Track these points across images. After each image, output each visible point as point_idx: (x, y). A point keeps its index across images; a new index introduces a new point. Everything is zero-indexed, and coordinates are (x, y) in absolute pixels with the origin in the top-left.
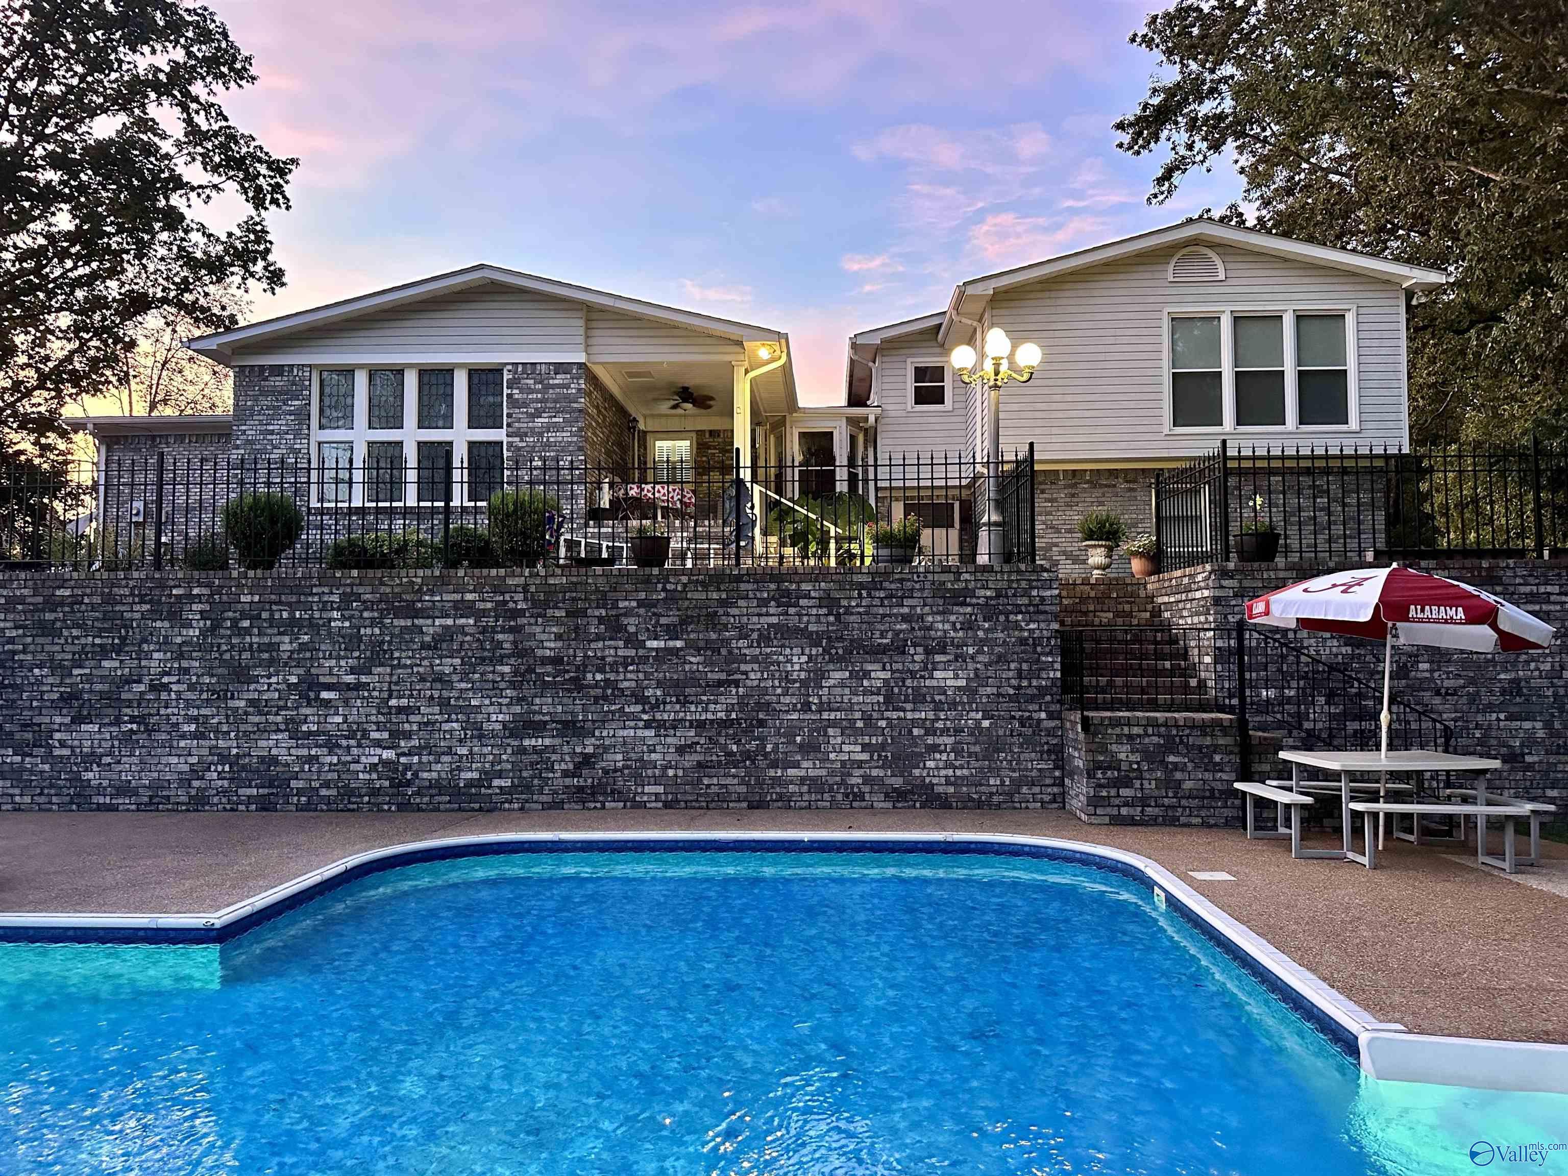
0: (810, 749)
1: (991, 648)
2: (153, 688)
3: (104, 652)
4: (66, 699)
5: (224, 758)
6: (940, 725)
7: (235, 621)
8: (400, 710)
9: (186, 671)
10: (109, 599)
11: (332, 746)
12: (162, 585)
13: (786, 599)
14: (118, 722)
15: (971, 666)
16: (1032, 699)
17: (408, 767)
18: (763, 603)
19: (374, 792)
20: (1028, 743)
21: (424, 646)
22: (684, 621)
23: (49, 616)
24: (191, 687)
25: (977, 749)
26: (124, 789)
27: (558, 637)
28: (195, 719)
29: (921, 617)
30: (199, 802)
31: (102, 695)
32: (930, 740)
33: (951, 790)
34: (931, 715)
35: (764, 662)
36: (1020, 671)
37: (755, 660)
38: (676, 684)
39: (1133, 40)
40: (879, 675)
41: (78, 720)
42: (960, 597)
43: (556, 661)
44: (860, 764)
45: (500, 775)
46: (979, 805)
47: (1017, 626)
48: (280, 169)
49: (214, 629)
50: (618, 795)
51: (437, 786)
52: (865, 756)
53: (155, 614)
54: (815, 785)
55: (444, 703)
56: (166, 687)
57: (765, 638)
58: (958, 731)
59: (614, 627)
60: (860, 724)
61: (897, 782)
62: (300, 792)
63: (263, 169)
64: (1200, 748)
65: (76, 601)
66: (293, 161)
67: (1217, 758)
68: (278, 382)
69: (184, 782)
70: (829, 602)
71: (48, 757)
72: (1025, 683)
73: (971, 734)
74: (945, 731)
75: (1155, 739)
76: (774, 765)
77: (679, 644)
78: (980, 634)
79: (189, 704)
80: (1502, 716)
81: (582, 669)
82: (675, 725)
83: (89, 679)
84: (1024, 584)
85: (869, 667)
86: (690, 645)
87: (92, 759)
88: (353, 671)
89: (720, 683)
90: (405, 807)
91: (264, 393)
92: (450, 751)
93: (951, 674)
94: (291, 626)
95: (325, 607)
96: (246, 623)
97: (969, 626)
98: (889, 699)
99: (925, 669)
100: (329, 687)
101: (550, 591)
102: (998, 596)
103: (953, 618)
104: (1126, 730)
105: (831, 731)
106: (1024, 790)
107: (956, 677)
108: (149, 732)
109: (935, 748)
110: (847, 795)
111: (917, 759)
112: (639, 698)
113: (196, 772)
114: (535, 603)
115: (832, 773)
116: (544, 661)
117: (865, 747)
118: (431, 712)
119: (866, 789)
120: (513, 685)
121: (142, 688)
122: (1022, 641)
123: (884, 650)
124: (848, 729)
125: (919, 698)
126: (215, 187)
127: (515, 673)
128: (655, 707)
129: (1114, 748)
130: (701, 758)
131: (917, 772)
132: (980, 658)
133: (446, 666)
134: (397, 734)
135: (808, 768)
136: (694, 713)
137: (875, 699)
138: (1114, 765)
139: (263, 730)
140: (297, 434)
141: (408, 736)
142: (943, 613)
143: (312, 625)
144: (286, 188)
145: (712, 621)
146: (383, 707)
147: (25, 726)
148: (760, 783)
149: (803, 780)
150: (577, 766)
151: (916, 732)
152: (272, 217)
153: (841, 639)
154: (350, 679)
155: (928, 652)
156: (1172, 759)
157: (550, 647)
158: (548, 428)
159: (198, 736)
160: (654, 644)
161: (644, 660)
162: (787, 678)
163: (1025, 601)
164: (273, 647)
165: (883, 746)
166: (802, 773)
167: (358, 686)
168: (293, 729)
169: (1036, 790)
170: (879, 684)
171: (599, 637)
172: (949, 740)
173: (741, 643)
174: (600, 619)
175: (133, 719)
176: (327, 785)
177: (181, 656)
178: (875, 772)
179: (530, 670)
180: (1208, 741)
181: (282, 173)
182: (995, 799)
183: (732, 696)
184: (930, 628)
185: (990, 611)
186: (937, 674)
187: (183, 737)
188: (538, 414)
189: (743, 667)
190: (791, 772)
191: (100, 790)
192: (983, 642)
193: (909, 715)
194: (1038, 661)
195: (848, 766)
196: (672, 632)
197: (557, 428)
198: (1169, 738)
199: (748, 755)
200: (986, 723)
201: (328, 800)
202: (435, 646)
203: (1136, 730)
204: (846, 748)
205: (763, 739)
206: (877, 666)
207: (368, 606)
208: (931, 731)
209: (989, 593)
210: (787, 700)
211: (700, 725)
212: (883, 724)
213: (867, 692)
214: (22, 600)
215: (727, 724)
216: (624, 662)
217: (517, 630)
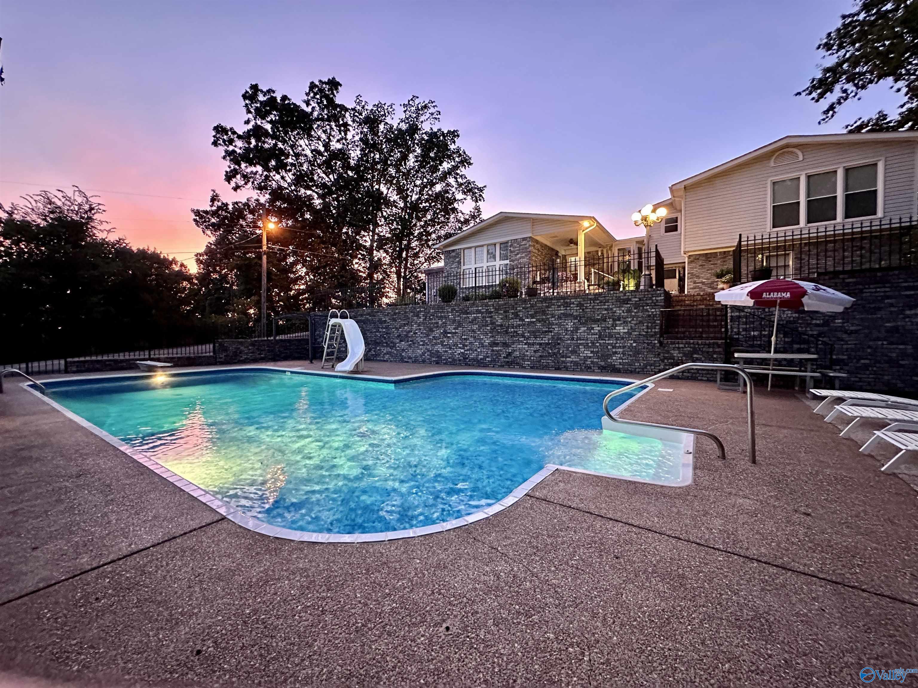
0: (574, 352)
1: (637, 318)
2: (414, 333)
3: (405, 325)
4: (399, 336)
5: (428, 351)
6: (618, 345)
8: (465, 339)
9: (420, 329)
10: (406, 313)
11: (450, 348)
13: (567, 305)
14: (408, 342)
15: (629, 325)
16: (652, 336)
17: (467, 354)
18: (559, 306)
19: (460, 360)
20: (650, 351)
21: (470, 322)
22: (536, 313)
24: (421, 333)
25: (631, 353)
26: (410, 358)
27: (502, 319)
28: (422, 341)
29: (612, 309)
30: (424, 361)
31: (405, 335)
32: (614, 350)
33: (621, 366)
34: (615, 342)
35: (560, 325)
36: (647, 326)
37: (557, 324)
38: (534, 332)
40: (597, 329)
41: (401, 341)
42: (626, 301)
43: (501, 326)
44: (590, 357)
45: (488, 357)
46: (631, 372)
47: (647, 311)
48: (481, 190)
49: (425, 319)
50: (518, 364)
51: (473, 359)
52: (592, 355)
54: (576, 363)
55: (475, 337)
56: (417, 333)
57: (560, 318)
58: (624, 347)
59: (516, 315)
60: (590, 345)
61: (603, 363)
62: (444, 360)
63: (476, 191)
64: (708, 352)
65: (399, 313)
66: (485, 186)
67: (715, 356)
68: (453, 254)
70: (580, 305)
71: (396, 350)
72: (649, 330)
73: (629, 348)
74: (620, 347)
75: (689, 349)
76: (563, 357)
77: (534, 320)
78: (633, 314)
79: (421, 337)
80: (885, 343)
81: (508, 328)
82: (533, 344)
83: (402, 331)
84: (650, 296)
85: (593, 326)
86: (538, 320)
87: (403, 350)
88: (454, 329)
89: (546, 332)
91: (450, 258)
92: (476, 350)
93: (622, 328)
94: (441, 318)
95: (448, 312)
97: (629, 311)
98: (600, 337)
99: (613, 326)
100: (449, 333)
101: (499, 306)
102: (640, 300)
103: (623, 309)
104: (677, 345)
105: (581, 347)
106: (648, 367)
107: (624, 329)
108: (414, 344)
109: (616, 353)
110: (585, 367)
111: (610, 356)
112: (523, 336)
114: (496, 309)
115: (581, 360)
116: (498, 326)
117: (592, 352)
118: (472, 339)
119: (592, 365)
120: (491, 332)
121: (412, 333)
122: (649, 316)
123: (598, 320)
124: (586, 346)
125: (610, 336)
126: (465, 199)
127: (491, 329)
128: (527, 339)
129: (672, 352)
130: (540, 354)
131: (609, 361)
132: (633, 322)
133: (475, 327)
134: (464, 345)
135: (573, 358)
136: (538, 341)
137: (595, 336)
138: (672, 358)
139: (436, 344)
140: (458, 268)
141: (467, 346)
142: (619, 307)
143: (446, 317)
144: (483, 195)
145: (544, 313)
146: (461, 339)
147: (391, 342)
148: (558, 363)
149: (571, 362)
150: (507, 355)
151: (609, 347)
152: (480, 203)
153: (584, 317)
154: (454, 331)
155: (614, 320)
156: (695, 356)
157: (499, 322)
158: (520, 258)
159: (423, 345)
160: (527, 320)
161: (524, 325)
162: (566, 330)
163: (650, 301)
164: (437, 323)
165: (598, 352)
166: (571, 360)
167: (456, 333)
168: (442, 343)
169: (653, 367)
170: (597, 331)
171: (512, 318)
172: (621, 350)
173: (553, 319)
174: (512, 313)
175: (411, 341)
176: (449, 358)
177: (419, 326)
178: (595, 360)
179: (495, 328)
180: (711, 350)
181: (481, 191)
182: (637, 370)
183: (550, 335)
184: (615, 312)
185: (636, 306)
186: (617, 328)
187: (420, 345)
188: (518, 254)
189: (553, 327)
190: (568, 359)
191: (405, 358)
192: (634, 317)
193: (607, 342)
194: (655, 323)
195: (586, 358)
196: (532, 316)
197: (523, 257)
198: (694, 348)
199: (554, 354)
200: (634, 345)
201: (450, 362)
202: (471, 322)
203: (681, 346)
204: (586, 352)
205: (559, 349)
206: (596, 326)
207: (457, 312)
208: (614, 347)
209: (636, 299)
210: (566, 337)
211: (541, 344)
212: (598, 344)
213: (593, 334)
215: (548, 344)
216: (519, 326)
217: (491, 317)
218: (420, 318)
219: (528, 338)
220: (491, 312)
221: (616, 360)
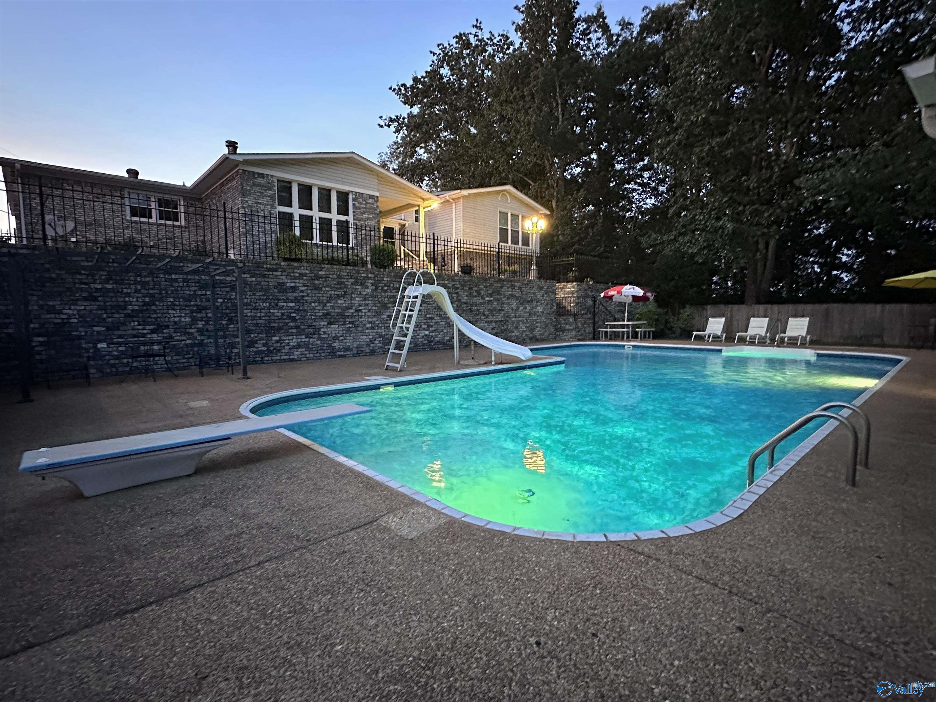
1: (546, 301)
2: (357, 311)
3: (338, 297)
4: (326, 315)
5: (380, 336)
6: (538, 321)
7: (382, 287)
8: (430, 318)
9: (367, 305)
10: (339, 277)
12: (358, 272)
13: (512, 287)
14: (344, 324)
15: (543, 306)
16: (551, 314)
17: (432, 336)
18: (508, 288)
19: (424, 345)
22: (493, 292)
23: (317, 282)
24: (369, 311)
25: (543, 326)
26: (347, 349)
27: (467, 296)
28: (371, 322)
29: (535, 293)
30: (372, 352)
31: (338, 314)
34: (537, 318)
35: (508, 304)
37: (506, 304)
39: (390, 88)
40: (528, 308)
41: (330, 323)
42: (541, 288)
43: (466, 303)
47: (550, 296)
49: (377, 288)
51: (439, 342)
53: (356, 283)
55: (440, 316)
56: (360, 310)
57: (508, 298)
58: (541, 322)
59: (478, 293)
60: (525, 321)
61: (531, 335)
65: (327, 277)
69: (368, 345)
70: (520, 288)
71: (319, 338)
77: (492, 299)
78: (545, 297)
79: (369, 317)
81: (472, 306)
82: (491, 322)
83: (333, 308)
84: (551, 285)
85: (527, 306)
86: (494, 299)
87: (336, 338)
89: (500, 310)
90: (432, 349)
92: (442, 331)
96: (386, 288)
97: (543, 295)
98: (530, 314)
99: (536, 306)
101: (465, 281)
105: (520, 323)
107: (541, 308)
108: (356, 327)
109: (537, 326)
111: (534, 329)
112: (484, 315)
113: (372, 342)
114: (461, 285)
115: (520, 334)
116: (463, 303)
117: (526, 327)
118: (437, 319)
121: (353, 311)
122: (551, 300)
123: (529, 301)
124: (523, 322)
125: (535, 314)
131: (534, 333)
134: (429, 326)
136: (494, 318)
137: (528, 314)
141: (432, 326)
142: (539, 292)
145: (498, 292)
147: (310, 326)
151: (534, 322)
153: (522, 298)
155: (536, 302)
157: (465, 299)
158: (368, 219)
159: (372, 328)
160: (486, 299)
161: (484, 303)
162: (512, 309)
163: (551, 289)
165: (529, 326)
170: (528, 310)
171: (475, 296)
172: (539, 324)
173: (504, 299)
174: (475, 291)
175: (350, 323)
177: (365, 299)
178: (527, 333)
182: (546, 338)
183: (503, 313)
184: (536, 296)
185: (546, 292)
186: (538, 308)
187: (367, 328)
188: (364, 213)
189: (504, 306)
191: (339, 350)
193: (533, 318)
194: (553, 304)
195: (523, 332)
196: (491, 295)
199: (505, 330)
208: (536, 322)
211: (496, 322)
212: (529, 321)
214: (305, 275)
215: (501, 321)
216: (481, 304)
217: (457, 293)
218: (367, 288)
219: (487, 317)
220: (457, 288)
221: (537, 332)
